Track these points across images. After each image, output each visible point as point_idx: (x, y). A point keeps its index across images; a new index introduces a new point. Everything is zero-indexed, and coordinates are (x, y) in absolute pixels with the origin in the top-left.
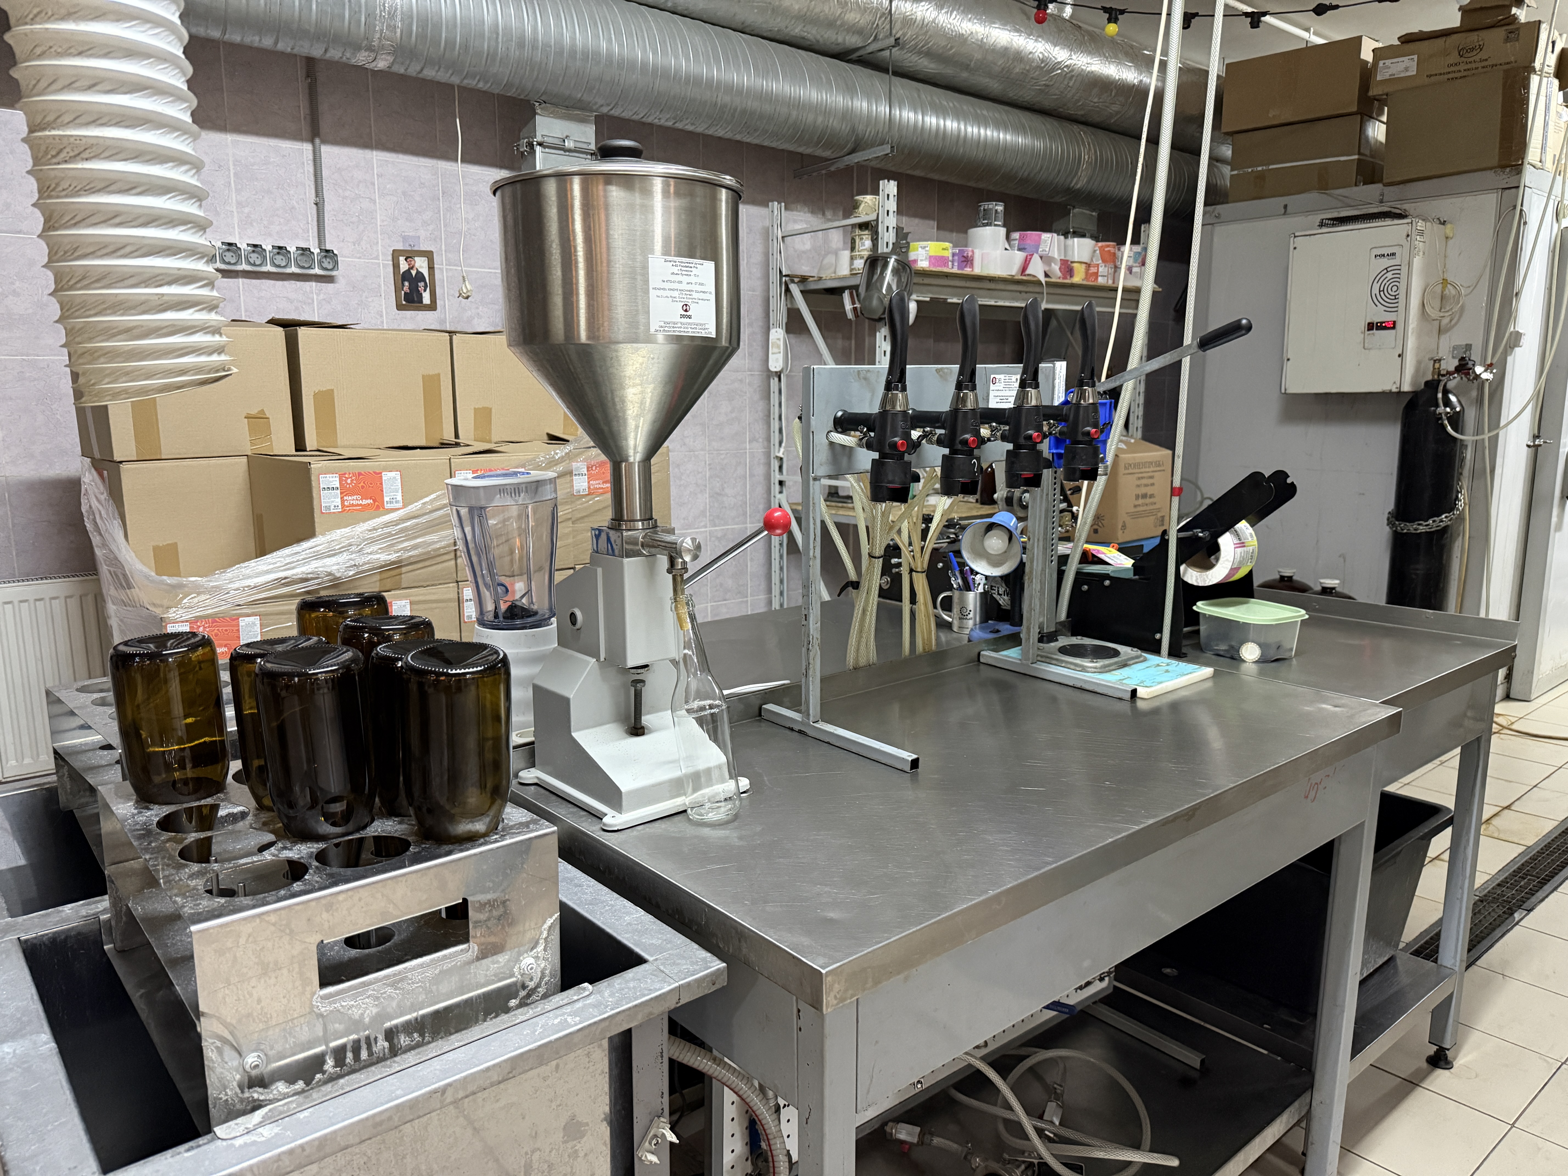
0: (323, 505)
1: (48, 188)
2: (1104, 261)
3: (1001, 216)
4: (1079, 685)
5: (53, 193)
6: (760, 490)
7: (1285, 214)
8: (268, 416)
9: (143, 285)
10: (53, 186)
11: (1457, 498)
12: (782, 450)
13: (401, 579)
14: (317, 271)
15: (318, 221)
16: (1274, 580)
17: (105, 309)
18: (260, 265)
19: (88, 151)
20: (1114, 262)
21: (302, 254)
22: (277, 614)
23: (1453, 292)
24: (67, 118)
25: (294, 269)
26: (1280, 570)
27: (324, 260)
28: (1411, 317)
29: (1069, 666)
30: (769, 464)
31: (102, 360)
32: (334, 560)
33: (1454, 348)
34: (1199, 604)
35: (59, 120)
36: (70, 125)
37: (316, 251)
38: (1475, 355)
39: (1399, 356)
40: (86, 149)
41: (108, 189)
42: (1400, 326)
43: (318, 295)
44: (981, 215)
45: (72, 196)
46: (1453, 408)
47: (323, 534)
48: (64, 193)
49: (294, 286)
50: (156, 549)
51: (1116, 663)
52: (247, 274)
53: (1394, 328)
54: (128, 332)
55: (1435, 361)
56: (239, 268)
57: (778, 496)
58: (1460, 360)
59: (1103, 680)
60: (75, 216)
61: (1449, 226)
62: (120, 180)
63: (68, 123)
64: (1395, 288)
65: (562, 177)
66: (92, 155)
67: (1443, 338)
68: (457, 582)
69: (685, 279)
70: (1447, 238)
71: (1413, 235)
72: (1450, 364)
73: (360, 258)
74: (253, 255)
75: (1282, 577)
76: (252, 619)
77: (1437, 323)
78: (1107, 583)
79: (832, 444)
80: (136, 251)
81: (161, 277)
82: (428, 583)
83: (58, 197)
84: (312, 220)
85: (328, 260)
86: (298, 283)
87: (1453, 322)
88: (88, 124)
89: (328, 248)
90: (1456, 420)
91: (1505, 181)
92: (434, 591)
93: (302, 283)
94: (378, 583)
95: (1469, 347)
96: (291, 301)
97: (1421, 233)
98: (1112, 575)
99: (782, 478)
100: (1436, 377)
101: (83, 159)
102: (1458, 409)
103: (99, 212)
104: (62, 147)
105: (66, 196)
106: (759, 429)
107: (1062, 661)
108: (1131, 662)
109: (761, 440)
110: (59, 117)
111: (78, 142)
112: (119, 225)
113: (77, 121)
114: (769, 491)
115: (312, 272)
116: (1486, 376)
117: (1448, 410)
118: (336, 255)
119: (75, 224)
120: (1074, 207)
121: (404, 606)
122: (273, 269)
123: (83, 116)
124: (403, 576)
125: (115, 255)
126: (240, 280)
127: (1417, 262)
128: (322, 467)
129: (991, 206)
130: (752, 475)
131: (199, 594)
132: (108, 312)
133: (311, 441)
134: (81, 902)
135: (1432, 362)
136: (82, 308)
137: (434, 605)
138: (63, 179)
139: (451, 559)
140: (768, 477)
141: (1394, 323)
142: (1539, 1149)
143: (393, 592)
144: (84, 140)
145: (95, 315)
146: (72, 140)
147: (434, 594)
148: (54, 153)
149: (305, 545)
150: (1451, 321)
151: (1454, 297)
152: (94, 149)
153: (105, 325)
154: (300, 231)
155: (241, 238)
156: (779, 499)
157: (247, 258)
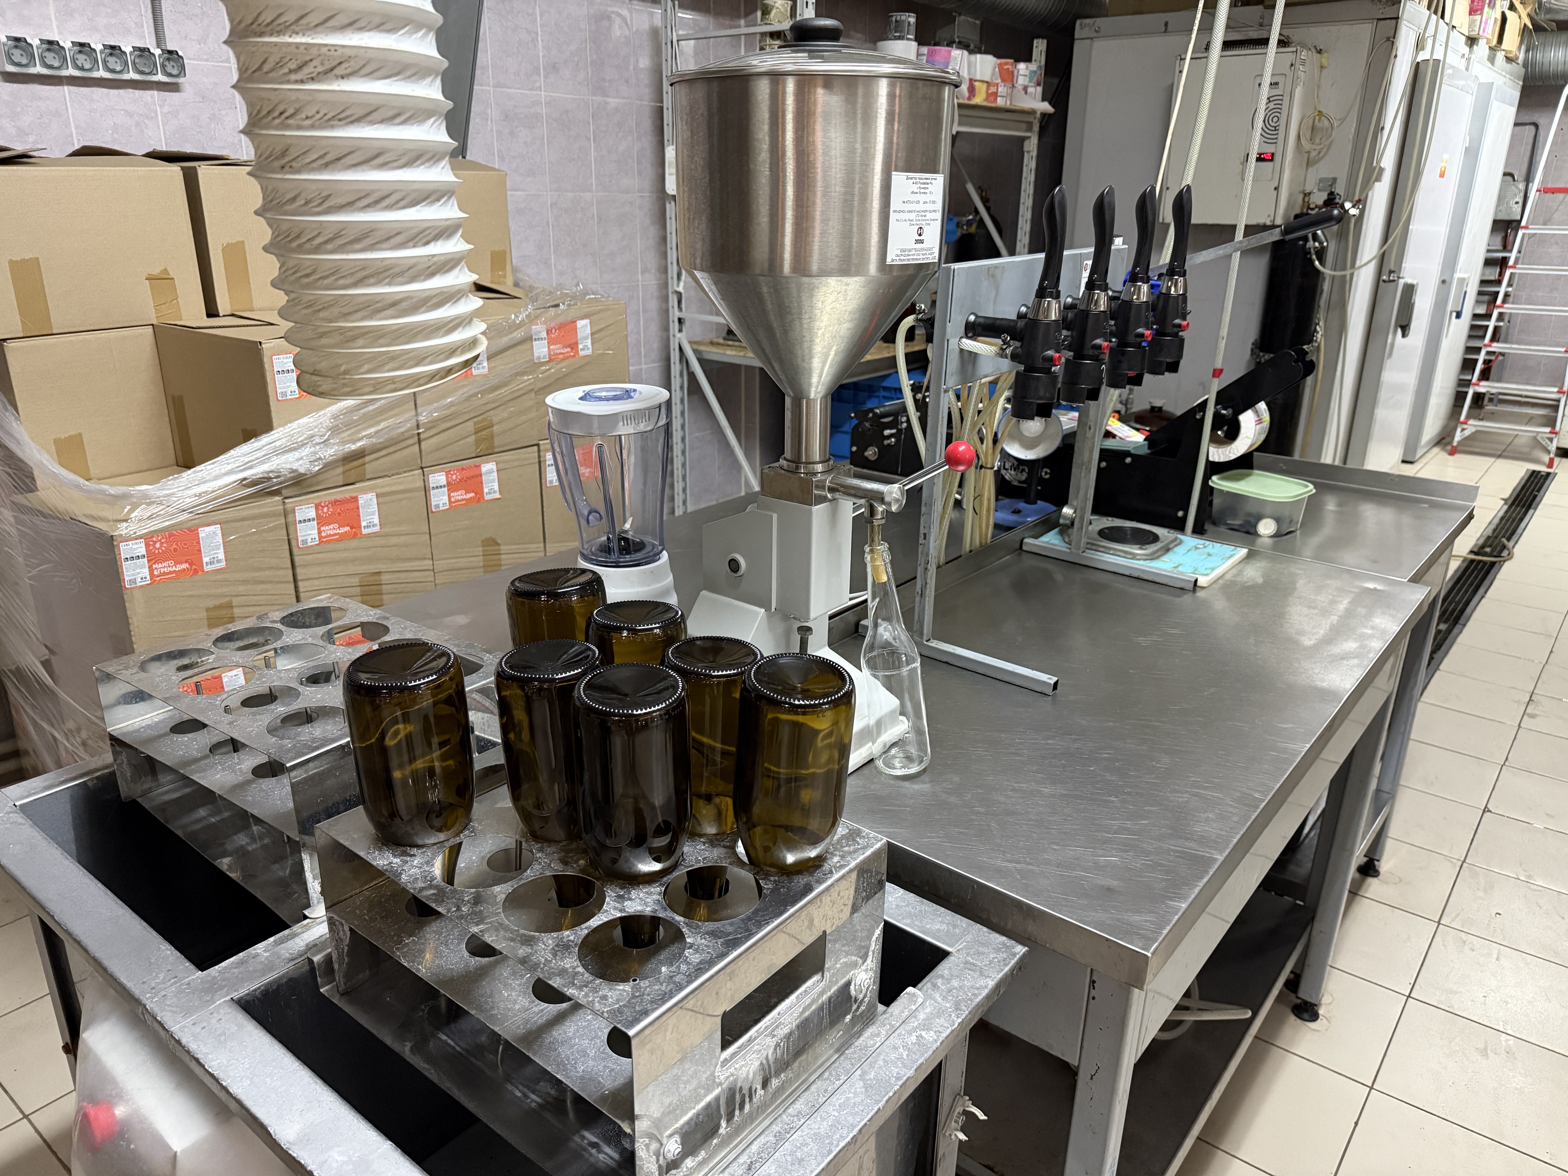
0: (279, 391)
1: (281, 114)
2: (1003, 81)
3: (913, 29)
4: (1136, 575)
5: (290, 121)
6: (654, 328)
7: (1165, 31)
8: (172, 276)
9: (411, 244)
10: (291, 111)
11: (1315, 331)
12: (682, 284)
13: (365, 470)
14: (160, 77)
15: (154, 12)
16: (1145, 411)
17: (366, 277)
18: (90, 70)
19: (344, 66)
20: (1012, 81)
21: (140, 56)
22: (239, 521)
23: (1326, 123)
24: (313, 19)
25: (132, 75)
26: (1152, 400)
27: (167, 63)
28: (1289, 149)
29: (1118, 553)
30: (665, 299)
31: (360, 342)
32: (297, 455)
33: (1321, 180)
34: (1214, 478)
35: (304, 21)
36: (319, 29)
37: (157, 52)
38: (1340, 189)
39: (1275, 189)
40: (340, 63)
41: (370, 118)
42: (1278, 158)
43: (161, 106)
44: (893, 26)
45: (321, 127)
46: (1321, 243)
47: (284, 425)
48: (308, 122)
49: (132, 95)
50: (56, 441)
51: (1161, 548)
52: (73, 81)
53: (1272, 160)
54: (396, 306)
55: (1305, 195)
56: (65, 73)
57: (678, 335)
58: (1329, 194)
59: (1156, 568)
60: (325, 154)
61: (1325, 55)
62: (383, 106)
63: (317, 26)
64: (1275, 119)
65: (776, 77)
66: (349, 71)
67: (1310, 170)
68: (422, 468)
69: (922, 198)
70: (1322, 67)
71: (1297, 65)
72: (1319, 198)
73: (207, 60)
74: (80, 56)
75: (1153, 408)
76: (212, 528)
77: (1306, 155)
78: (1128, 460)
79: (962, 350)
80: (402, 199)
81: (428, 232)
82: (392, 472)
83: (299, 128)
84: (146, 11)
85: (172, 63)
86: (137, 92)
87: (1322, 154)
88: (343, 28)
89: (169, 48)
90: (1321, 254)
91: (1381, 11)
92: (400, 480)
93: (141, 92)
94: (341, 476)
95: (1334, 180)
96: (130, 114)
97: (1303, 62)
98: (1133, 452)
99: (682, 315)
100: (1305, 210)
101: (337, 77)
102: (1325, 244)
103: (359, 149)
104: (307, 58)
105: (312, 127)
106: (652, 260)
107: (1110, 549)
108: (1172, 546)
109: (653, 271)
110: (302, 17)
111: (332, 53)
112: (383, 166)
113: (328, 24)
114: (666, 328)
115: (154, 78)
116: (1353, 212)
117: (1317, 244)
118: (181, 57)
119: (327, 165)
120: (960, 14)
121: (371, 499)
122: (107, 75)
123: (338, 17)
124: (367, 466)
125: (379, 206)
126: (66, 88)
127: (1298, 92)
128: (274, 347)
129: (903, 18)
130: (645, 311)
131: (149, 504)
132: (372, 280)
133: (223, 304)
134: (272, 939)
135: (1302, 196)
136: (333, 274)
137: (401, 496)
138: (309, 103)
139: (415, 444)
140: (665, 313)
141: (1273, 154)
142: (1464, 942)
143: (357, 485)
144: (340, 51)
145: (355, 285)
146: (324, 50)
147: (400, 483)
148: (292, 65)
149: (265, 439)
150: (1319, 153)
151: (1327, 129)
152: (352, 63)
153: (363, 299)
154: (133, 25)
155: (60, 33)
156: (679, 339)
157: (74, 60)
